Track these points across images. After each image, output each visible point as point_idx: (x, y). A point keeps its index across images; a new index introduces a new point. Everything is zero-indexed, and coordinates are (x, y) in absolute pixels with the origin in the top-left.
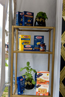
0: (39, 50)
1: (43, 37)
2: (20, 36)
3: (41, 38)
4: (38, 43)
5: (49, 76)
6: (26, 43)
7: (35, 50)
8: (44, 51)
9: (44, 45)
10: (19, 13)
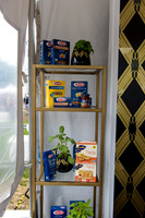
0: (79, 106)
1: (86, 83)
2: (47, 82)
3: (82, 85)
4: (78, 94)
5: (95, 150)
6: (57, 94)
7: (73, 106)
8: (88, 107)
9: (87, 98)
10: (45, 42)
